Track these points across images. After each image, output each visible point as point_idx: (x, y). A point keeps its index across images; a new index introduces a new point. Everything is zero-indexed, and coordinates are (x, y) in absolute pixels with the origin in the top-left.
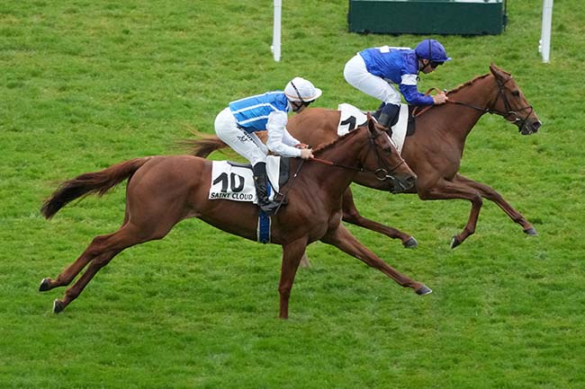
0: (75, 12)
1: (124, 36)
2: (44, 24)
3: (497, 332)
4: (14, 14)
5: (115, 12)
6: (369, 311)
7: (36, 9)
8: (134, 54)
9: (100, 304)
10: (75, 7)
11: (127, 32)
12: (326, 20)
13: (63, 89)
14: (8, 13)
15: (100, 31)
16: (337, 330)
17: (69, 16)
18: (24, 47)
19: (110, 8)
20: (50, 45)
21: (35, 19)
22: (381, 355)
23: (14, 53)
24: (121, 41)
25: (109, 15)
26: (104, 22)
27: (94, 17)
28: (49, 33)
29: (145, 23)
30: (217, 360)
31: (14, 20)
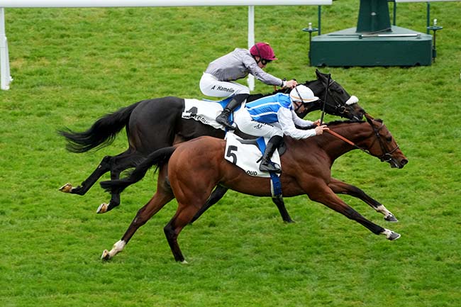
0: (95, 55)
1: (132, 73)
2: (69, 65)
4: (47, 57)
5: (127, 54)
7: (65, 52)
8: (139, 88)
9: (98, 287)
10: (95, 51)
11: (134, 70)
12: (292, 58)
13: (81, 116)
14: (41, 57)
15: (114, 70)
17: (90, 58)
18: (52, 84)
19: (123, 51)
20: (72, 82)
21: (63, 61)
23: (44, 88)
24: (129, 77)
25: (121, 57)
26: (117, 62)
27: (110, 59)
29: (150, 62)
31: (47, 62)
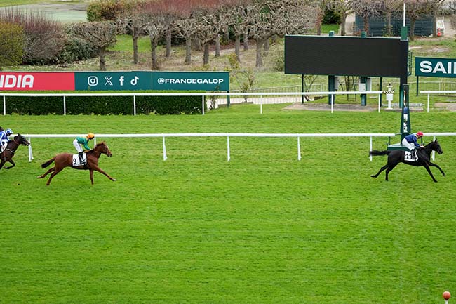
3: (428, 223)
6: (398, 219)
15: (330, 155)
16: (391, 223)
18: (313, 159)
22: (402, 229)
26: (330, 152)
28: (318, 155)
30: (364, 230)
